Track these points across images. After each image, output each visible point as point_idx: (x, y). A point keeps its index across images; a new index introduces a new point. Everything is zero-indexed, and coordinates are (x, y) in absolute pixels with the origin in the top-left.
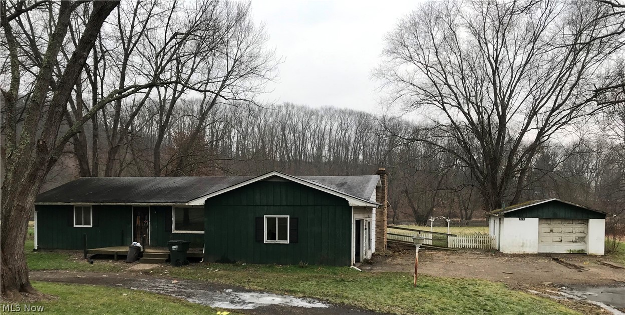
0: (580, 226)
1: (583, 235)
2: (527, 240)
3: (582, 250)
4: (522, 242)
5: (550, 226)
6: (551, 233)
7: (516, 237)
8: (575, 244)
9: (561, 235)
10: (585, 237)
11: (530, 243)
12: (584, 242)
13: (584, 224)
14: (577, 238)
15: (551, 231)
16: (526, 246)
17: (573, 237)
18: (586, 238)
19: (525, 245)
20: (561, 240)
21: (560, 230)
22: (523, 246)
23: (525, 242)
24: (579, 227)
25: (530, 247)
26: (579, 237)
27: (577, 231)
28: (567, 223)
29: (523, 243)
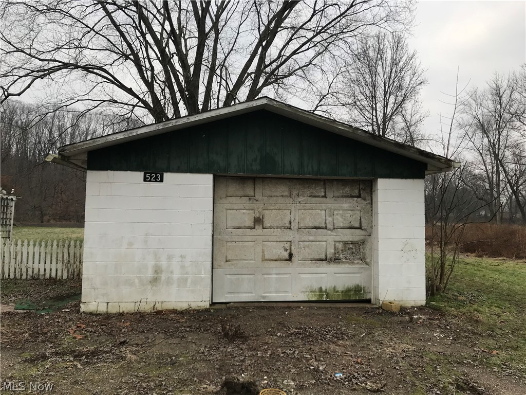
0: (346, 204)
1: (356, 235)
2: (170, 258)
3: (358, 289)
4: (151, 263)
5: (254, 205)
6: (259, 230)
7: (131, 244)
8: (333, 268)
9: (289, 235)
10: (363, 242)
11: (183, 267)
12: (363, 259)
13: (359, 196)
14: (340, 246)
15: (258, 221)
16: (169, 282)
17: (327, 242)
18: (368, 247)
19: (163, 277)
20: (291, 255)
21: (286, 217)
22: (155, 281)
23: (164, 264)
24: (346, 206)
25: (183, 282)
26: (345, 243)
27: (340, 222)
28: (308, 192)
29: (157, 270)
